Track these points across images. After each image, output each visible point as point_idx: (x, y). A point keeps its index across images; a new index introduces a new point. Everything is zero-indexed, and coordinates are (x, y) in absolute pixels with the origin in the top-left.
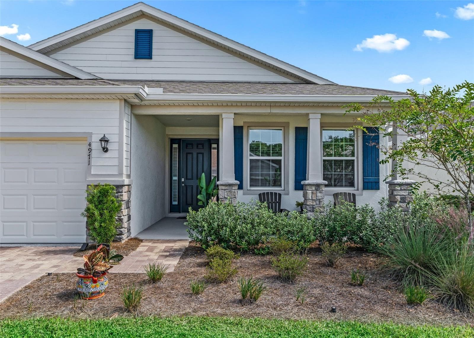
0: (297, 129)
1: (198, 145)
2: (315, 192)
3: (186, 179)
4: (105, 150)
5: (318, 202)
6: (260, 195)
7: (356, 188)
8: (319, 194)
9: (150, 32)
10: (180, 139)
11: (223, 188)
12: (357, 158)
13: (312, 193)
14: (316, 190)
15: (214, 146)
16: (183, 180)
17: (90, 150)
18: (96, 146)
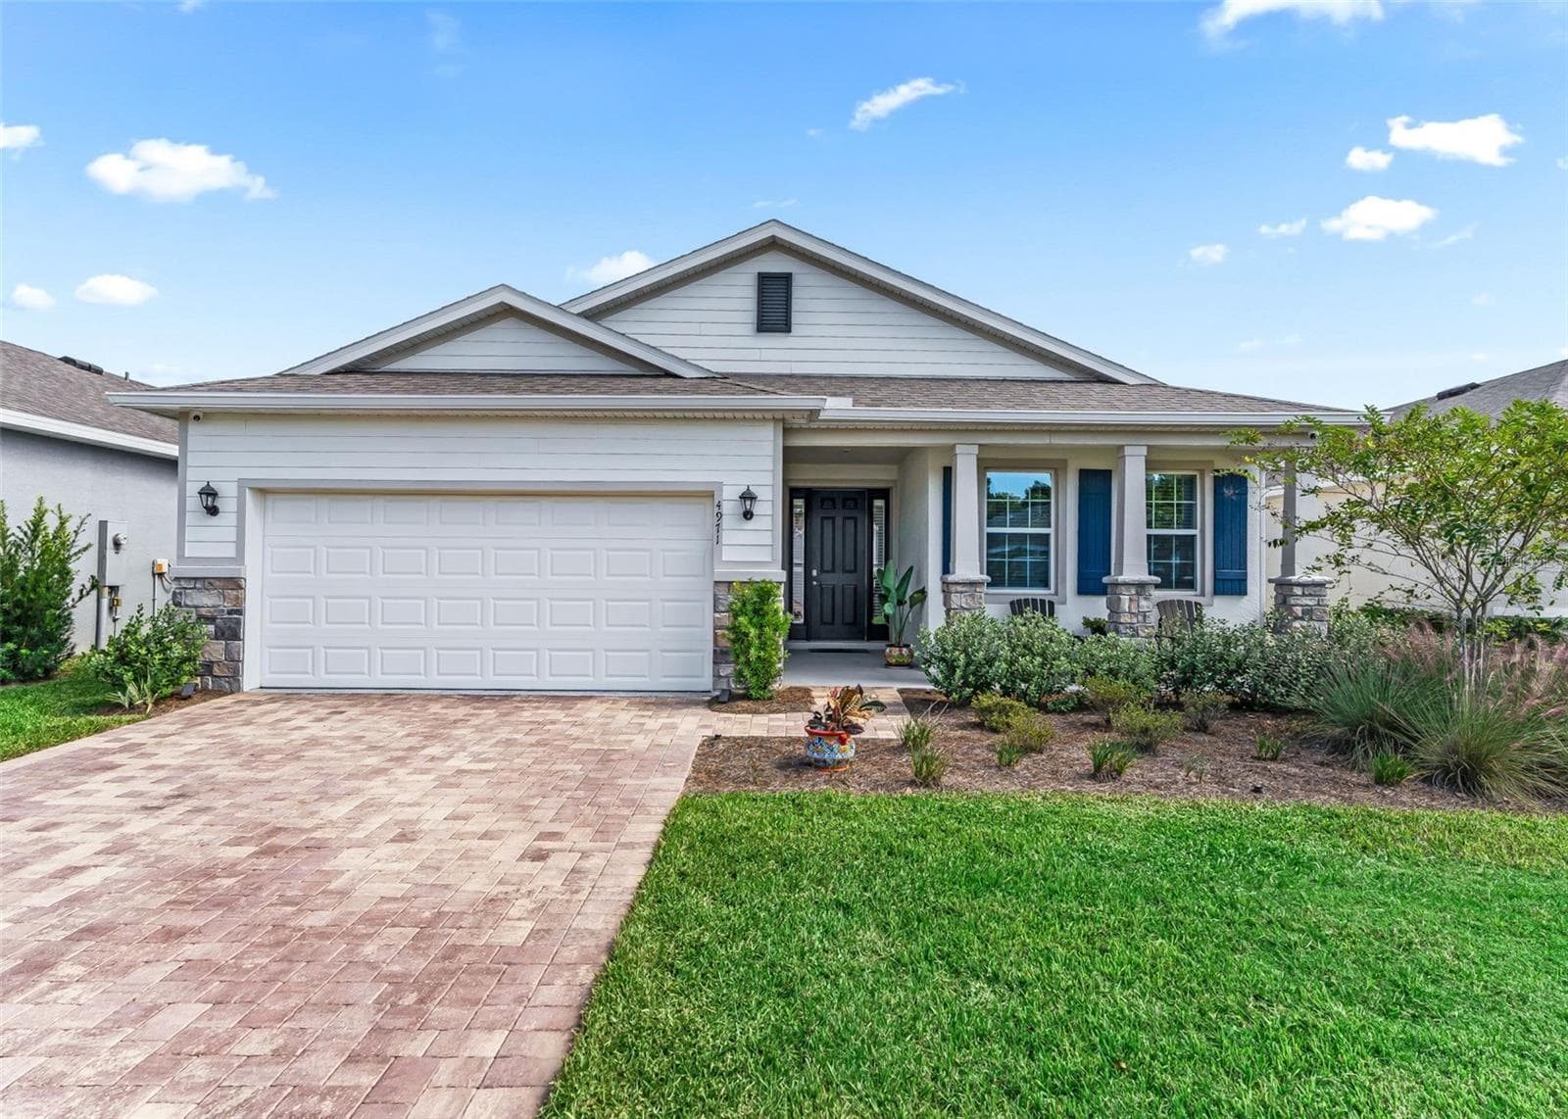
0: (1085, 475)
1: (845, 500)
2: (1135, 597)
3: (822, 571)
4: (748, 515)
5: (1140, 618)
6: (1012, 603)
7: (1198, 592)
8: (1143, 603)
9: (786, 279)
10: (809, 490)
11: (959, 588)
12: (1203, 531)
13: (1131, 600)
14: (1138, 594)
15: (879, 503)
16: (815, 573)
17: (719, 515)
18: (730, 508)
